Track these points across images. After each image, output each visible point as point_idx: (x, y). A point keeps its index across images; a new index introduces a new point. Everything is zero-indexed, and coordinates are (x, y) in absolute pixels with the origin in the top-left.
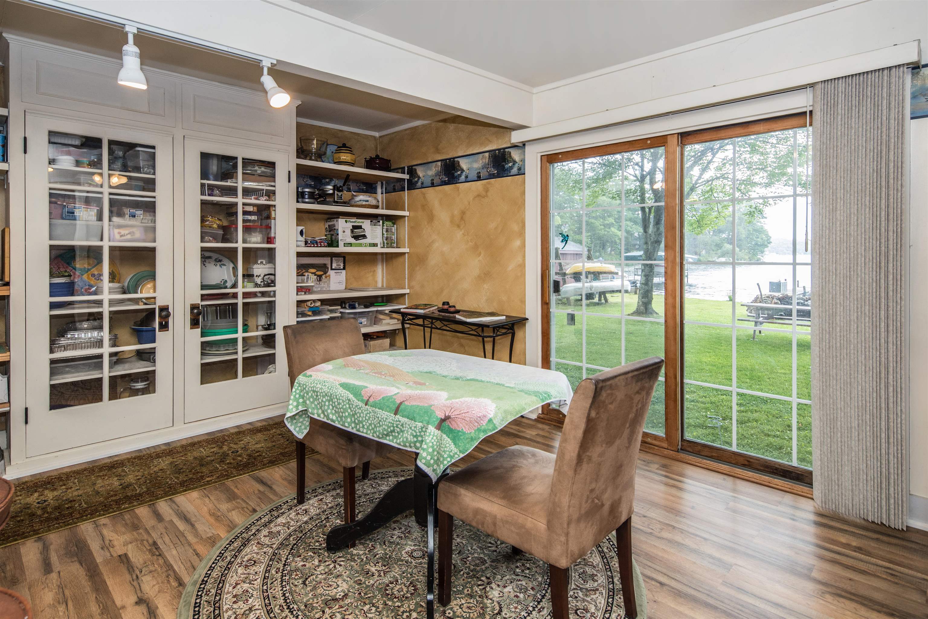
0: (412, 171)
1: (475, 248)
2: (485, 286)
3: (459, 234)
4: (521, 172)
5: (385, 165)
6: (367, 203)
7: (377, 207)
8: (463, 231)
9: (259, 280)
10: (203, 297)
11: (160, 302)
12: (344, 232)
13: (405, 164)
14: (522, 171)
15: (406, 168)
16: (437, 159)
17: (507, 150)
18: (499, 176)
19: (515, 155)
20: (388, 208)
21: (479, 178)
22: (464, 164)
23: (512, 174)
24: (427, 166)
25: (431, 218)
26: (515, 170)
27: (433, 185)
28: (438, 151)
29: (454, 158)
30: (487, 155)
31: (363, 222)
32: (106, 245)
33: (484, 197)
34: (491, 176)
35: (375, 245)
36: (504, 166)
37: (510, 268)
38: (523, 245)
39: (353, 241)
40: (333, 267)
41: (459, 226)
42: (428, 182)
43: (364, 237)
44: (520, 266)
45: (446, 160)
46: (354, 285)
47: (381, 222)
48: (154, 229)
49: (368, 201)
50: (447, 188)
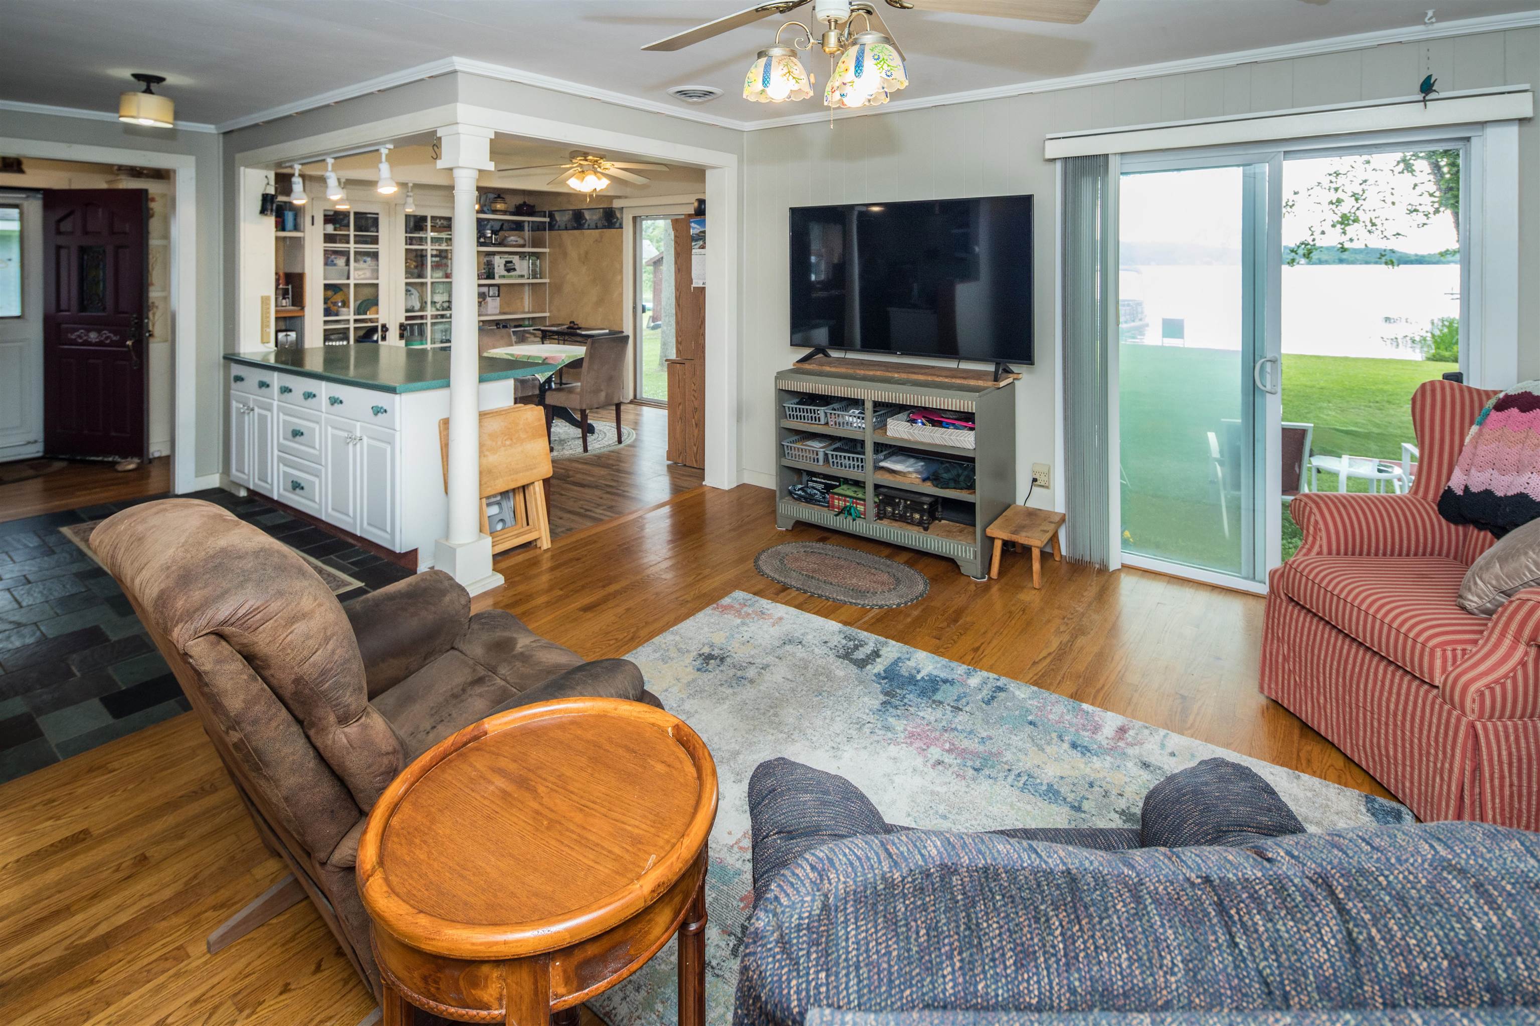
0: (551, 215)
1: (594, 281)
3: (584, 269)
4: (621, 227)
5: (532, 213)
6: (517, 243)
7: (523, 246)
8: (586, 267)
9: (438, 306)
10: (407, 318)
11: (381, 322)
12: (500, 267)
13: (546, 210)
14: (622, 224)
15: (547, 214)
16: (569, 209)
17: (612, 210)
18: (608, 227)
19: (618, 216)
20: (533, 247)
21: (597, 228)
22: (587, 215)
23: (614, 227)
24: (563, 212)
25: (565, 254)
26: (617, 225)
27: (566, 229)
28: (569, 202)
29: (581, 210)
31: (513, 259)
32: (352, 282)
33: (599, 242)
34: (604, 227)
35: (522, 276)
36: (611, 221)
37: (615, 296)
39: (506, 273)
40: (490, 295)
41: (584, 263)
42: (563, 226)
43: (514, 270)
46: (507, 310)
47: (528, 258)
48: (377, 271)
49: (517, 241)
50: (576, 232)
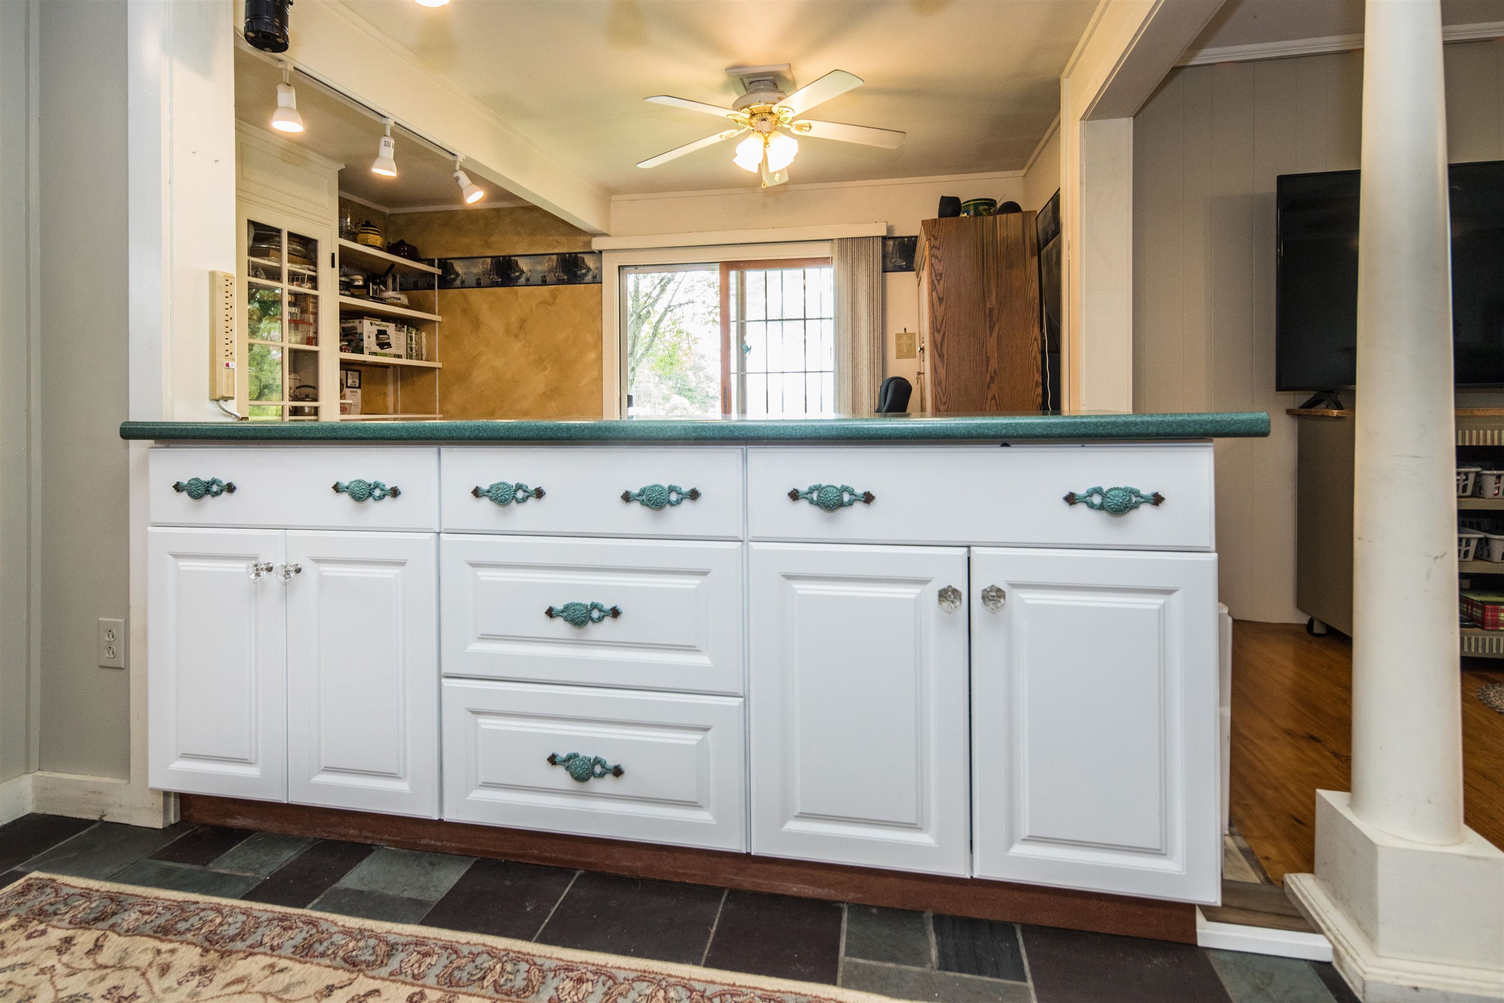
0: (445, 265)
1: (540, 362)
2: (553, 404)
3: (517, 346)
6: (399, 301)
8: (522, 342)
12: (369, 337)
13: (435, 255)
14: (598, 279)
15: (436, 261)
16: (487, 255)
17: (579, 255)
18: (569, 282)
19: (590, 262)
21: (544, 283)
22: (524, 264)
23: (585, 281)
24: (471, 261)
25: (476, 324)
26: (589, 278)
27: (479, 285)
28: (487, 245)
29: (510, 256)
30: (555, 257)
31: (388, 326)
33: (550, 304)
34: (560, 282)
35: (396, 355)
36: (576, 273)
37: (584, 383)
38: (600, 358)
39: (377, 349)
40: (349, 385)
41: (517, 336)
42: (471, 281)
43: (389, 345)
44: (596, 379)
45: (498, 257)
47: (406, 327)
49: (399, 299)
50: (499, 290)
